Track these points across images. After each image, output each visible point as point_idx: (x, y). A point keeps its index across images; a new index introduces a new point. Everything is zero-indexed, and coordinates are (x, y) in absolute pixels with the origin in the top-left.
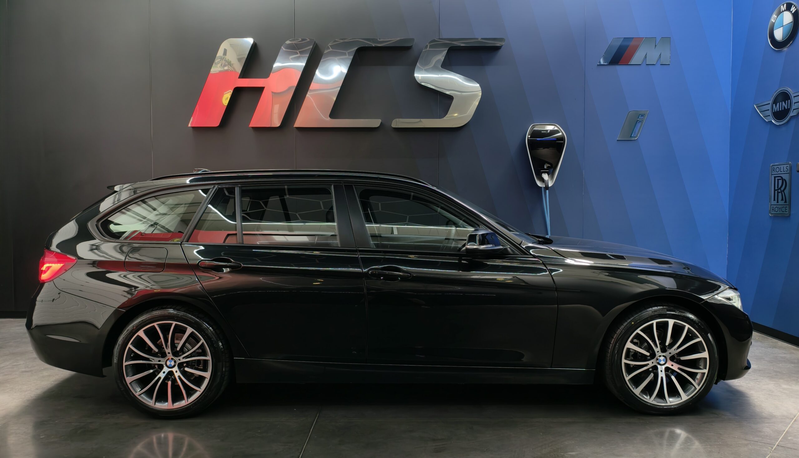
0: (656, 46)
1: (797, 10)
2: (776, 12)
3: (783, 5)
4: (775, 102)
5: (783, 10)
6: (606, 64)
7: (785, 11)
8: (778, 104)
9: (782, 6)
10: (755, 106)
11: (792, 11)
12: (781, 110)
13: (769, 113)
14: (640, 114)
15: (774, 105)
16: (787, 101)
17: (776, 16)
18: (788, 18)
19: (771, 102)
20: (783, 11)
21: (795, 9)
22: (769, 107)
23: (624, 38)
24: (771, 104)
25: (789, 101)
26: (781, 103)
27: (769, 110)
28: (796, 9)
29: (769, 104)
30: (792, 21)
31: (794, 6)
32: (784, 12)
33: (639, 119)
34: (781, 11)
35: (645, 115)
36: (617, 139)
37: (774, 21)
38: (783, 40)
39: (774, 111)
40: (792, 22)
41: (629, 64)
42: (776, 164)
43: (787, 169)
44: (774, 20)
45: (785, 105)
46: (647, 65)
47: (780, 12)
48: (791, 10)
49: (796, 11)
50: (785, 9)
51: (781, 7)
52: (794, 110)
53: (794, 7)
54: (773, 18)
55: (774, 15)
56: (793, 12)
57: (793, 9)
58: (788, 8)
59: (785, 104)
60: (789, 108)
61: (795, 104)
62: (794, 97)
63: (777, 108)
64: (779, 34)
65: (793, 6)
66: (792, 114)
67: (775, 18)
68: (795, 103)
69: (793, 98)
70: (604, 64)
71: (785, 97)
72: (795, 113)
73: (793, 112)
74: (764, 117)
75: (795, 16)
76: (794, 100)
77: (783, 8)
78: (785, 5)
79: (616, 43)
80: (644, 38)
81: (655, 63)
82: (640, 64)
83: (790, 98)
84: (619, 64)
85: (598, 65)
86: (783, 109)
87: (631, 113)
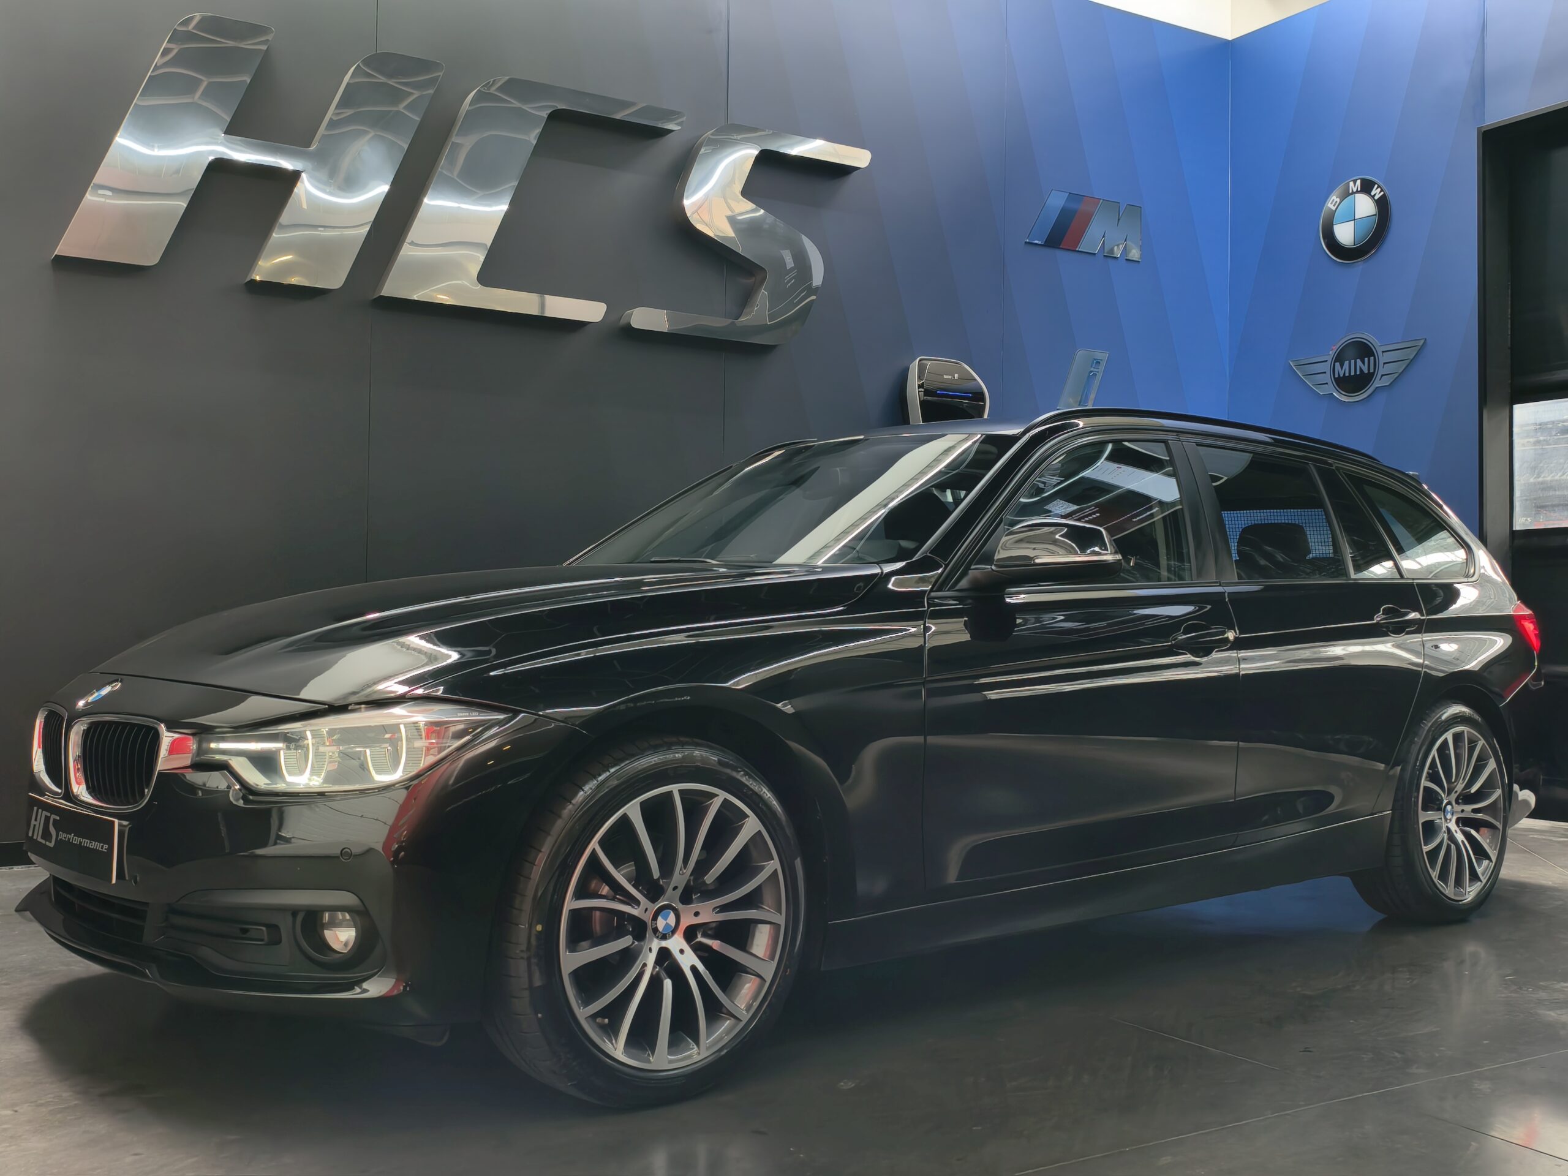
0: (1119, 220)
1: (1384, 194)
2: (1339, 190)
3: (1355, 182)
4: (1339, 358)
5: (1355, 190)
6: (1040, 243)
7: (1357, 192)
8: (1347, 363)
9: (1351, 184)
10: (1291, 363)
11: (1375, 195)
12: (1353, 374)
13: (1327, 378)
14: (1095, 359)
15: (1337, 364)
16: (1366, 359)
17: (1338, 200)
18: (1365, 206)
19: (1330, 358)
20: (1353, 193)
21: (1380, 192)
22: (1326, 367)
23: (1070, 193)
24: (1329, 362)
25: (1372, 358)
26: (1353, 361)
27: (1325, 372)
28: (1382, 193)
29: (1326, 361)
30: (1375, 213)
31: (1379, 187)
32: (1357, 195)
33: (1092, 369)
34: (1351, 192)
35: (1101, 360)
37: (1334, 208)
38: (1354, 245)
39: (1337, 376)
40: (1376, 215)
41: (1077, 249)
44: (1334, 206)
45: (1362, 366)
46: (1106, 257)
47: (1346, 194)
48: (1373, 194)
49: (1384, 198)
50: (1359, 190)
51: (1349, 183)
52: (1383, 375)
53: (1379, 189)
54: (1330, 202)
55: (1334, 197)
56: (1376, 197)
57: (1377, 192)
58: (1367, 187)
59: (1364, 363)
60: (1372, 371)
61: (1386, 365)
62: (1383, 352)
63: (1344, 370)
64: (1345, 234)
65: (1376, 186)
66: (1377, 383)
67: (1336, 202)
68: (1384, 363)
69: (1380, 354)
70: (1036, 242)
71: (1364, 350)
72: (1386, 382)
73: (1380, 379)
74: (1313, 385)
75: (1382, 204)
76: (1383, 358)
77: (1353, 187)
78: (1359, 182)
79: (1057, 201)
80: (1101, 201)
81: (1119, 256)
82: (1095, 254)
83: (1374, 354)
84: (1061, 247)
85: (1026, 242)
86: (1358, 373)
87: (1080, 354)
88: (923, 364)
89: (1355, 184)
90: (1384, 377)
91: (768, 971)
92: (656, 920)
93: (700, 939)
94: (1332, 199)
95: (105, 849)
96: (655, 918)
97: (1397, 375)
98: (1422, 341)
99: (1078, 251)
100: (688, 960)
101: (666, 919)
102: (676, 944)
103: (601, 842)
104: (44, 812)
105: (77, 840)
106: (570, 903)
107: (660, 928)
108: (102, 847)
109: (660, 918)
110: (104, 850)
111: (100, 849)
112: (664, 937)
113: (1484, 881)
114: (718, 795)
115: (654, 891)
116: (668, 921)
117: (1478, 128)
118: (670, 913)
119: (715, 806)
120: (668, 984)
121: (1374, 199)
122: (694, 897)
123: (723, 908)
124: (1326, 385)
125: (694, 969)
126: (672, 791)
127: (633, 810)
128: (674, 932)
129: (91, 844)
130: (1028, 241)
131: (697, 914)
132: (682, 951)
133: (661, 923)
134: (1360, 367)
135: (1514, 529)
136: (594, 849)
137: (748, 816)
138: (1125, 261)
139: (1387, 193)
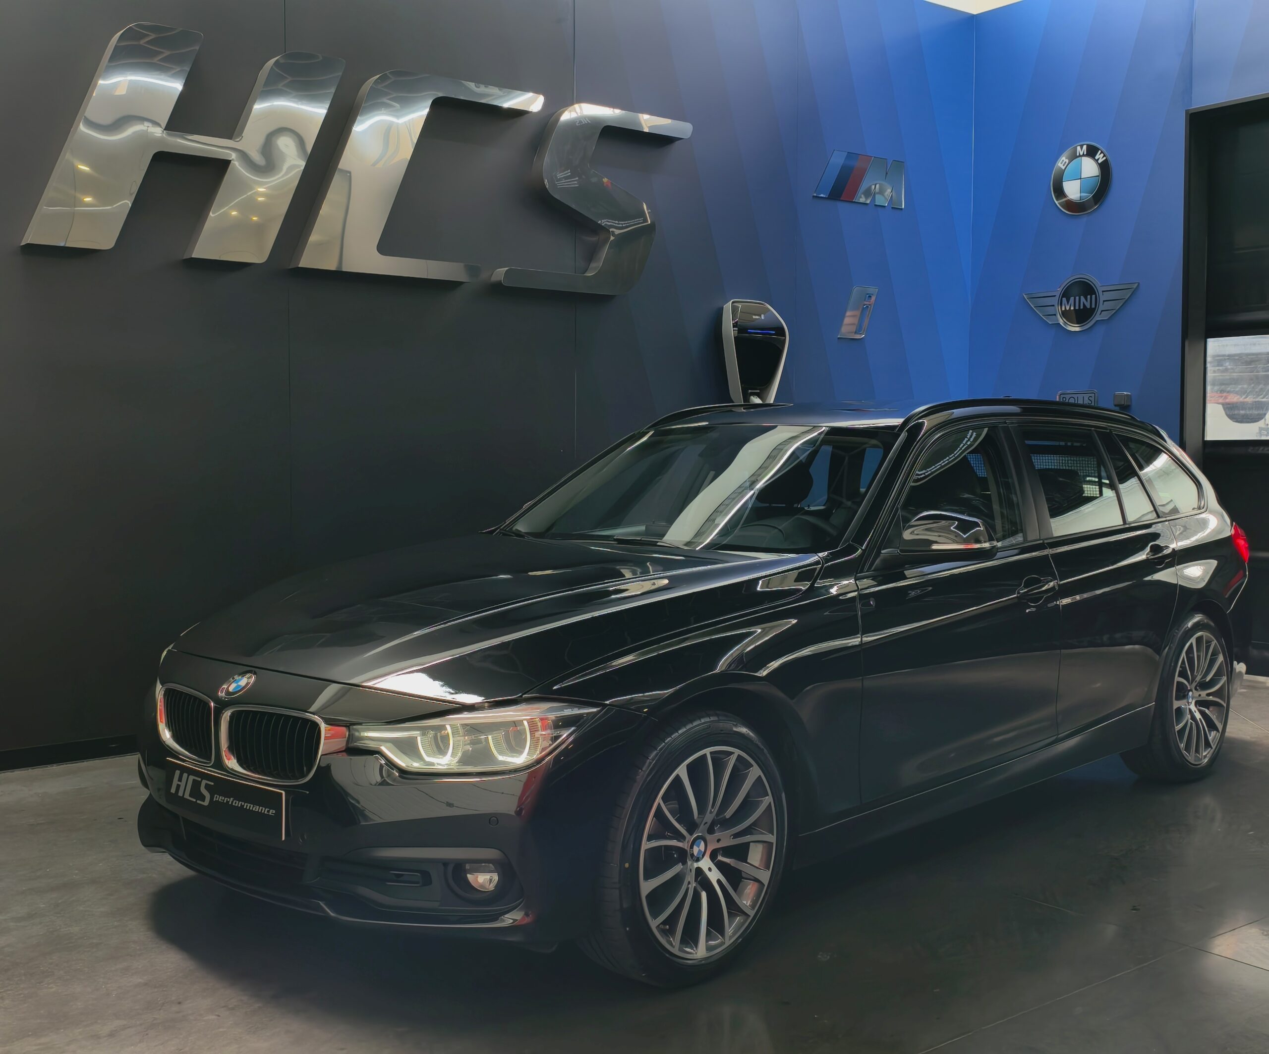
0: (887, 173)
1: (1106, 159)
2: (1067, 153)
3: (1082, 147)
4: (1066, 294)
5: (1081, 154)
6: (825, 196)
7: (1083, 155)
8: (1072, 299)
9: (1079, 148)
10: (1024, 295)
11: (1098, 159)
12: (1077, 308)
13: (1055, 310)
14: (868, 294)
15: (1064, 300)
16: (1089, 297)
17: (1067, 161)
18: (1090, 168)
19: (1058, 294)
20: (1080, 156)
21: (1103, 157)
22: (1054, 301)
23: (848, 152)
24: (1057, 297)
25: (1093, 296)
26: (1077, 298)
27: (1054, 305)
28: (1105, 158)
29: (1055, 296)
30: (1098, 175)
31: (1102, 152)
32: (1083, 158)
33: (866, 303)
34: (1078, 155)
35: (873, 295)
36: (839, 337)
37: (1063, 168)
38: (1080, 200)
39: (1063, 309)
40: (1099, 176)
41: (854, 201)
42: (1069, 391)
43: (1091, 400)
44: (1064, 165)
45: (1085, 302)
46: (875, 205)
47: (1074, 156)
48: (1097, 157)
49: (1106, 162)
50: (1085, 153)
51: (1076, 148)
52: (1102, 311)
53: (1102, 155)
54: (1060, 162)
55: (1064, 158)
56: (1100, 161)
57: (1100, 157)
58: (1092, 152)
59: (1086, 300)
60: (1093, 306)
61: (1105, 303)
62: (1103, 291)
63: (1070, 305)
64: (1073, 190)
65: (1100, 152)
66: (1098, 317)
67: (1066, 162)
68: (1104, 301)
69: (1101, 293)
70: (822, 195)
71: (1087, 289)
72: (1105, 316)
73: (1100, 314)
74: (1043, 315)
75: (1105, 167)
76: (1102, 297)
77: (1080, 150)
78: (1085, 147)
79: (838, 160)
80: (873, 158)
81: (886, 205)
82: (867, 204)
83: (1095, 293)
84: (841, 199)
85: (814, 196)
86: (1082, 307)
87: (856, 290)
88: (734, 305)
89: (1082, 149)
90: (1103, 312)
91: (765, 876)
92: (693, 848)
93: (720, 858)
94: (1061, 161)
95: (272, 813)
96: (692, 847)
97: (1114, 311)
98: (1136, 285)
99: (855, 202)
100: (714, 876)
101: (699, 847)
102: (705, 864)
103: (663, 798)
104: (190, 776)
105: (238, 804)
106: (646, 845)
107: (695, 854)
108: (268, 811)
109: (695, 847)
110: (270, 814)
111: (266, 813)
112: (698, 860)
113: (1214, 747)
114: (734, 753)
115: (692, 827)
116: (698, 849)
117: (1186, 110)
118: (701, 842)
119: (733, 760)
120: (704, 895)
121: (1098, 163)
122: (715, 828)
123: (736, 836)
124: (1054, 316)
125: (719, 881)
126: (706, 754)
127: (682, 771)
128: (703, 856)
129: (254, 808)
130: (815, 195)
131: (719, 841)
132: (710, 869)
133: (696, 850)
134: (1083, 303)
135: (1205, 439)
136: (659, 803)
137: (752, 766)
138: (891, 208)
139: (1109, 158)
